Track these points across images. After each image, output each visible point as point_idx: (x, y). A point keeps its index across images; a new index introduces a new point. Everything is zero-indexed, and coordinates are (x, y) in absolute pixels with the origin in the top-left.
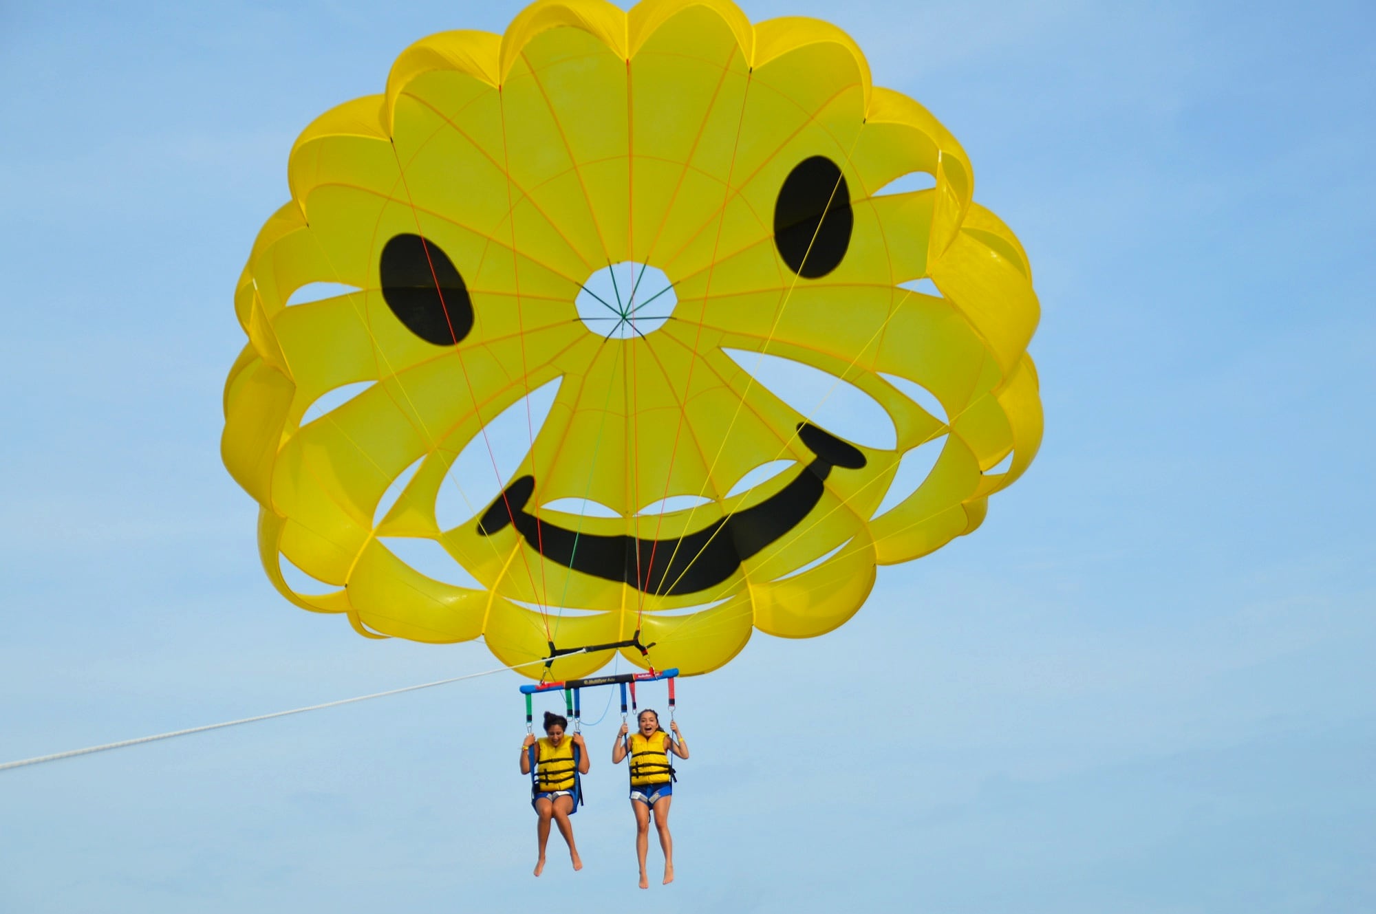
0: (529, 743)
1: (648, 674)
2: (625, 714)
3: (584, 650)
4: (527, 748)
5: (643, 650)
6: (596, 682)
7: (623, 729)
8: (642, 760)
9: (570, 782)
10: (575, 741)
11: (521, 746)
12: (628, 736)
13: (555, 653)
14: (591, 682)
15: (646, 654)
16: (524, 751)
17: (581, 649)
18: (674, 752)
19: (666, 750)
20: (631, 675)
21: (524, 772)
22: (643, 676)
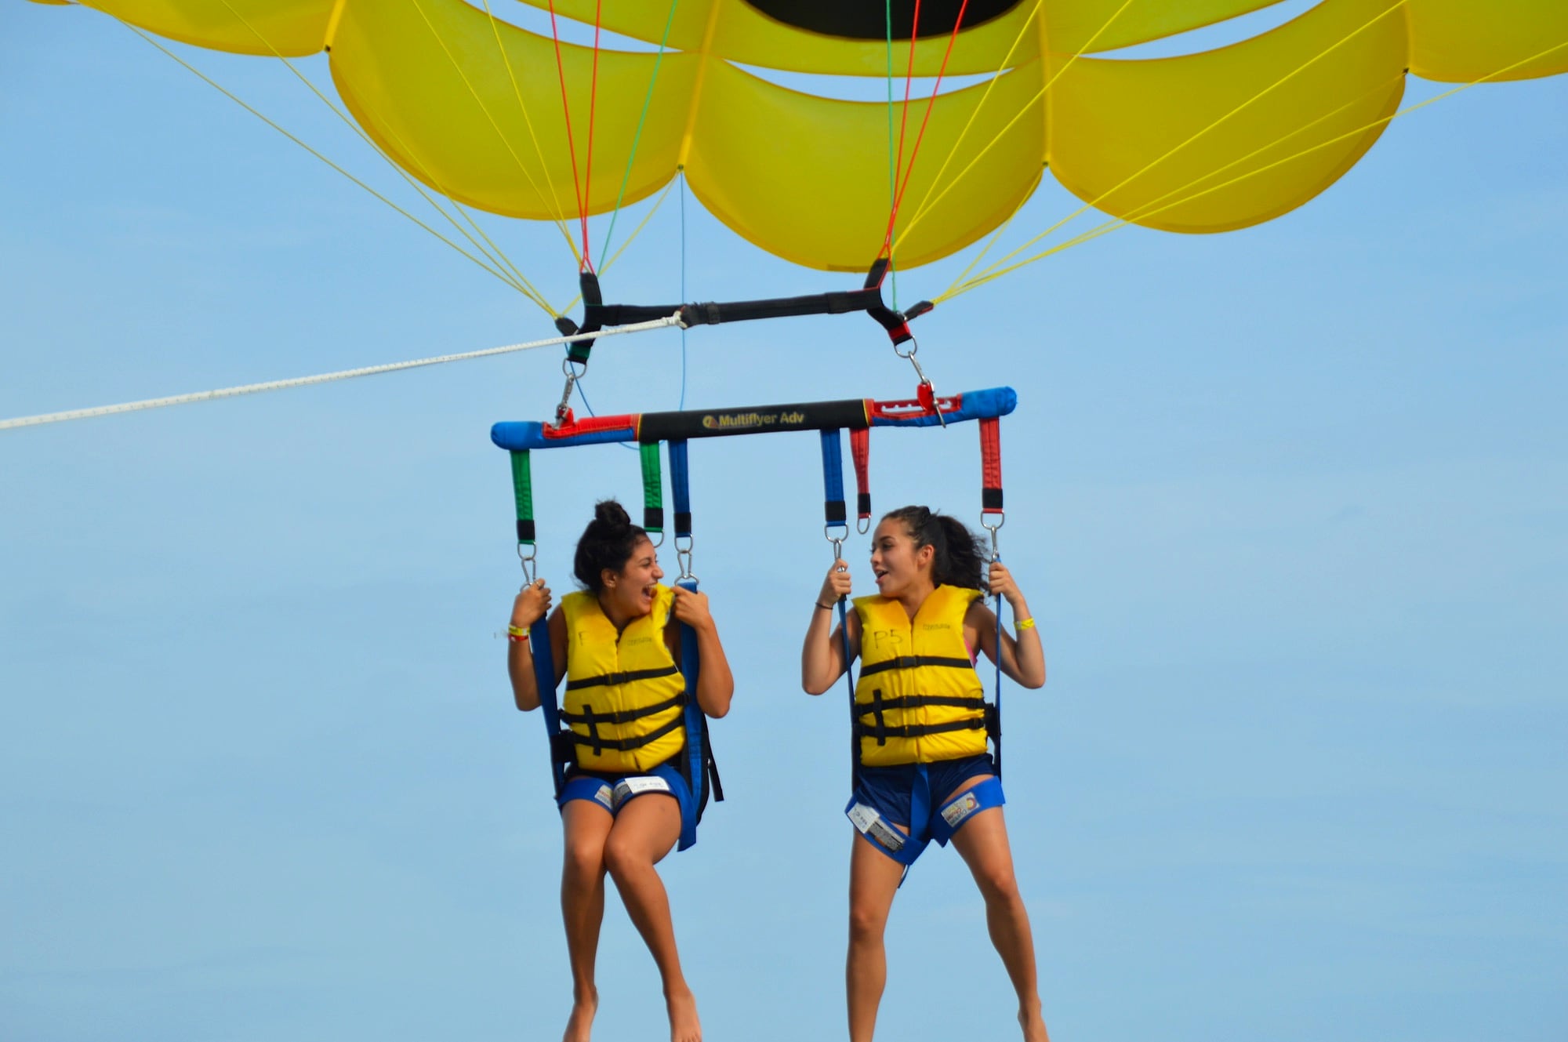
0: (531, 613)
1: (915, 403)
2: (837, 532)
3: (677, 315)
4: (524, 632)
5: (896, 327)
6: (742, 421)
7: (835, 581)
8: (894, 684)
9: (673, 742)
10: (679, 613)
11: (505, 625)
12: (849, 606)
13: (600, 315)
14: (725, 422)
15: (907, 337)
16: (515, 643)
17: (667, 311)
18: (1002, 666)
19: (975, 653)
20: (857, 405)
21: (524, 704)
22: (897, 409)
